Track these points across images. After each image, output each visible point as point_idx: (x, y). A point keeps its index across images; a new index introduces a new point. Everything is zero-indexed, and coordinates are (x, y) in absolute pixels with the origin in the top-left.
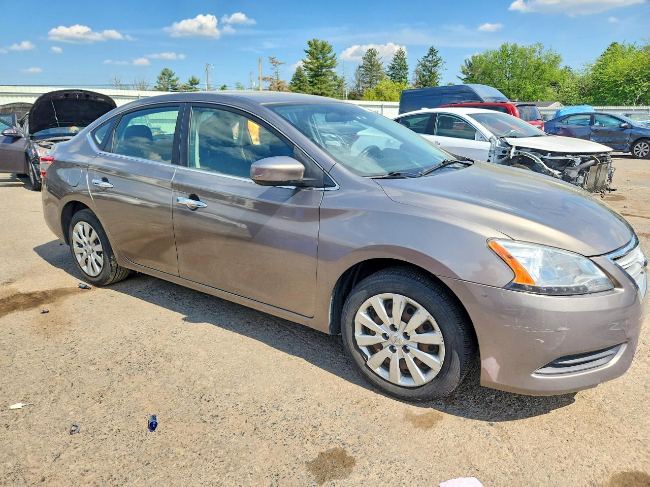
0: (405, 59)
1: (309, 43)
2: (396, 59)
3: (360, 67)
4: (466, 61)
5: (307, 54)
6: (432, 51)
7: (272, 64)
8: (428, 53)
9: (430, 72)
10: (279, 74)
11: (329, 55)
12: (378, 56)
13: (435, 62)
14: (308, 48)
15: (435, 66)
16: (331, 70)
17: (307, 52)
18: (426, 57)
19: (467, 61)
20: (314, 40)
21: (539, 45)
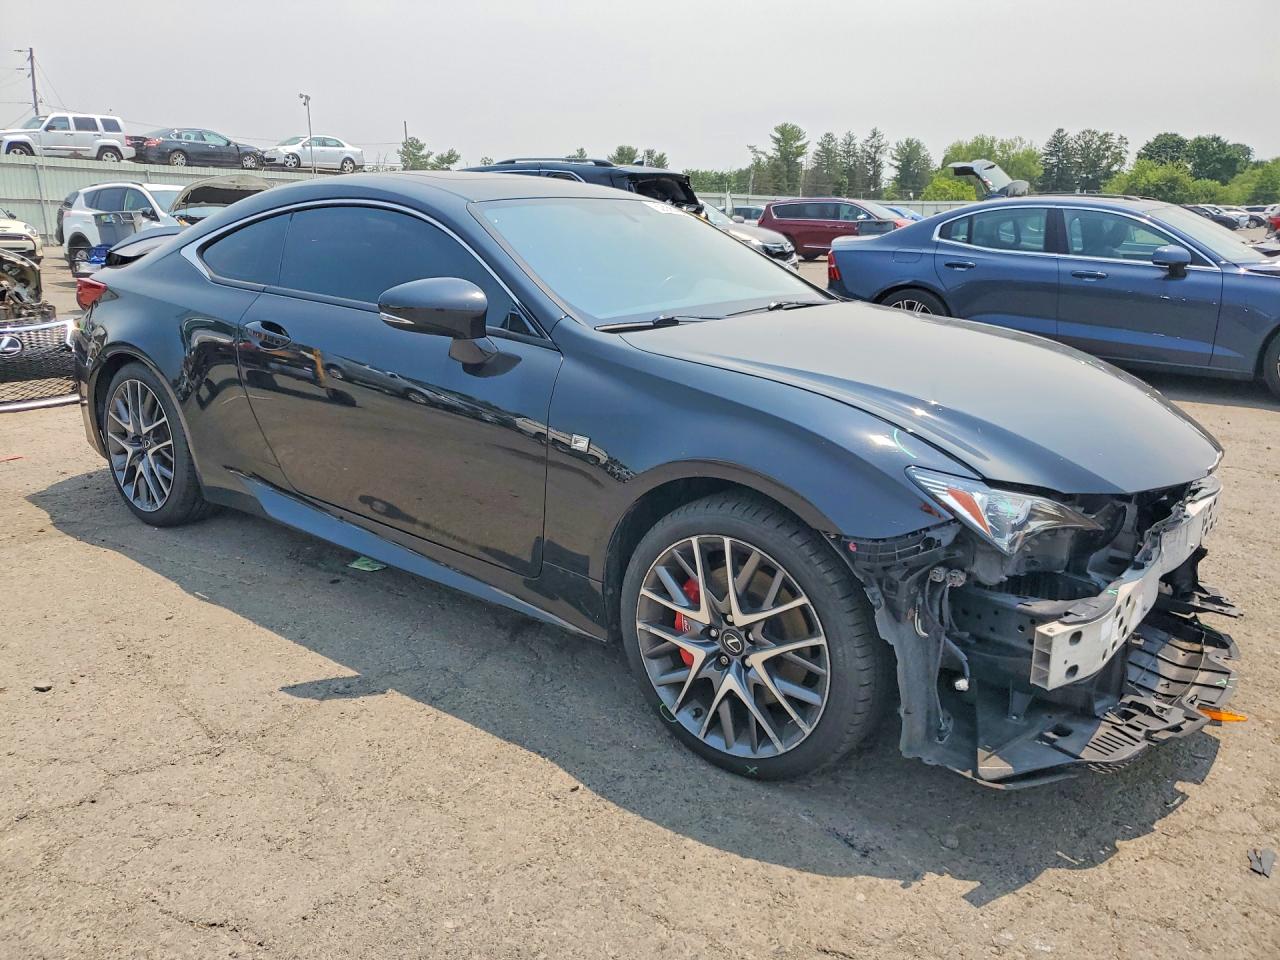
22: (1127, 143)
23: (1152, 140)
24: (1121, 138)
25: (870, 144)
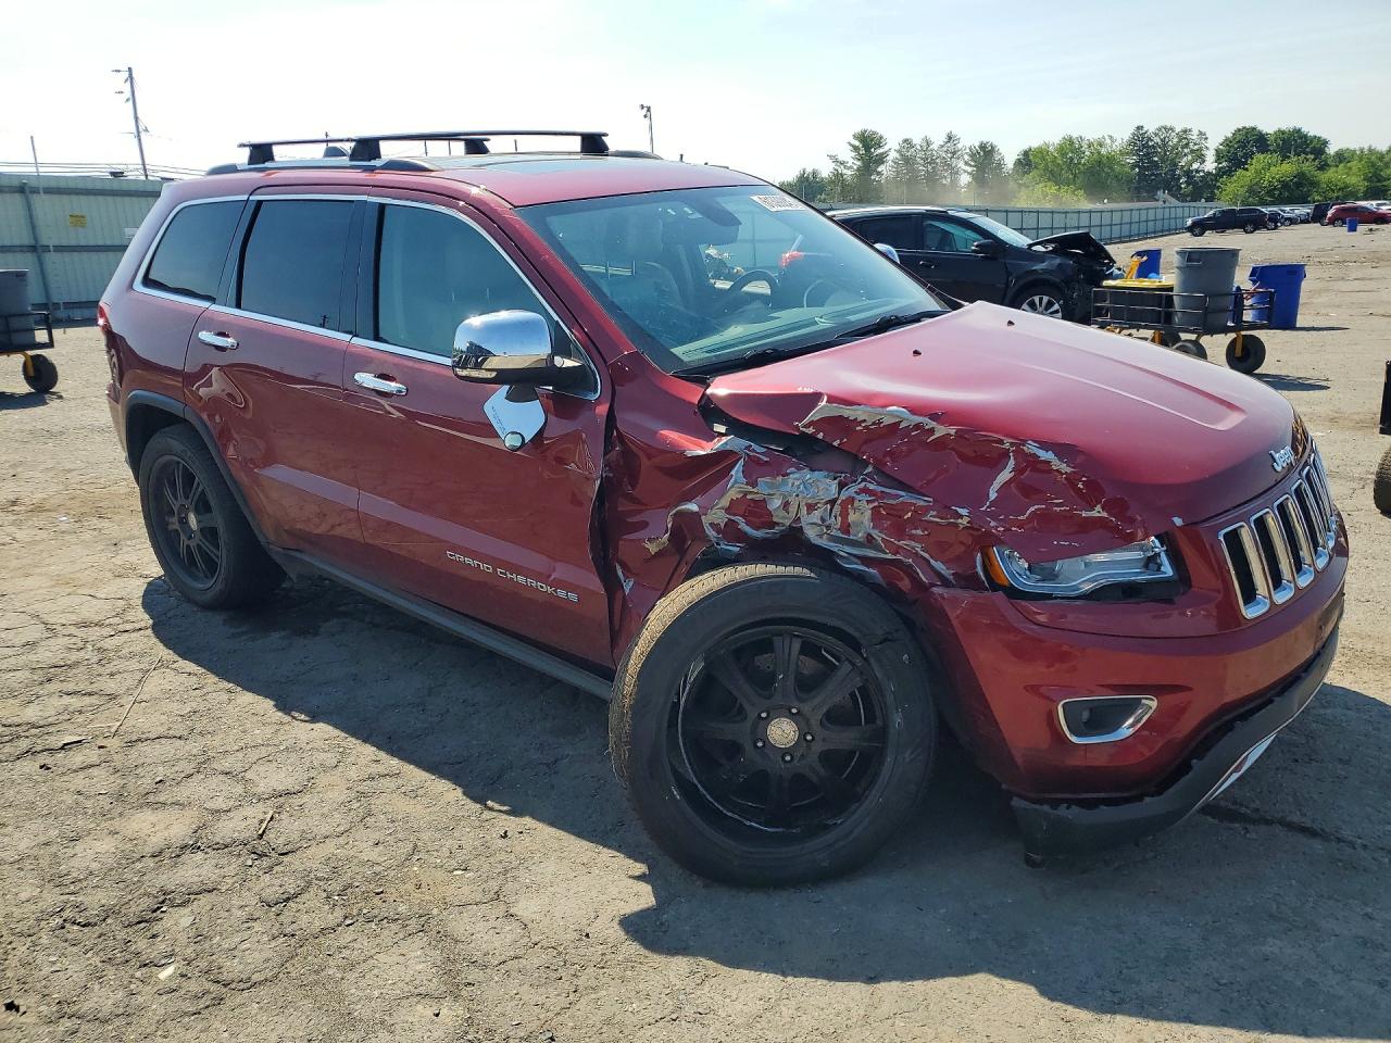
22: (1206, 138)
23: (1230, 135)
24: (1201, 133)
25: (945, 149)
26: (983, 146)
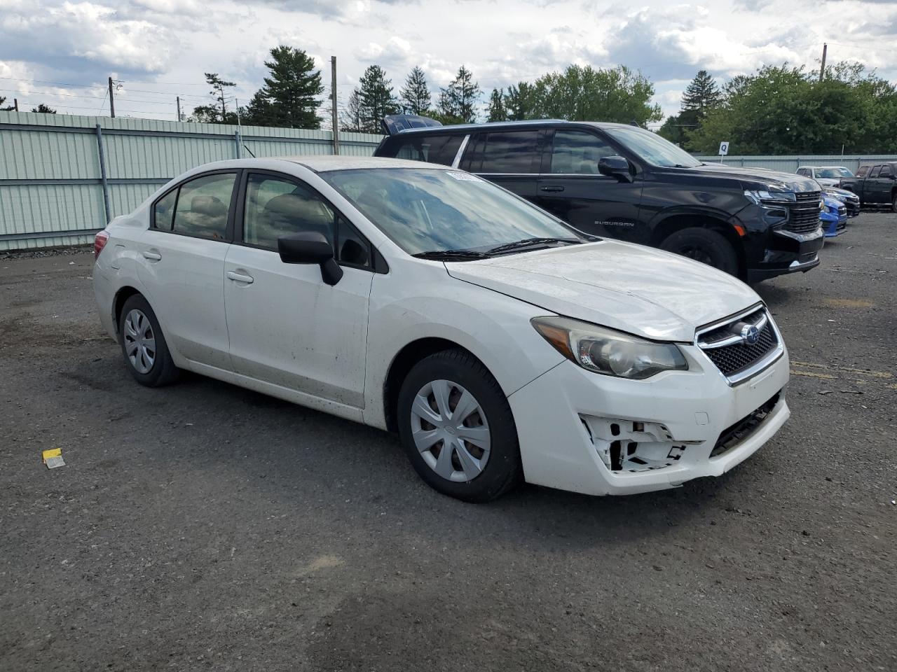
0: (424, 83)
1: (275, 53)
2: (411, 83)
3: (357, 93)
4: (510, 89)
5: (271, 70)
6: (463, 74)
7: (213, 85)
8: (458, 76)
9: (462, 104)
10: (225, 100)
11: (309, 74)
12: (385, 78)
13: (467, 90)
14: (273, 61)
15: (468, 95)
16: (313, 97)
17: (270, 66)
18: (454, 82)
19: (512, 90)
20: (282, 48)
21: (625, 69)
26: (523, 86)
